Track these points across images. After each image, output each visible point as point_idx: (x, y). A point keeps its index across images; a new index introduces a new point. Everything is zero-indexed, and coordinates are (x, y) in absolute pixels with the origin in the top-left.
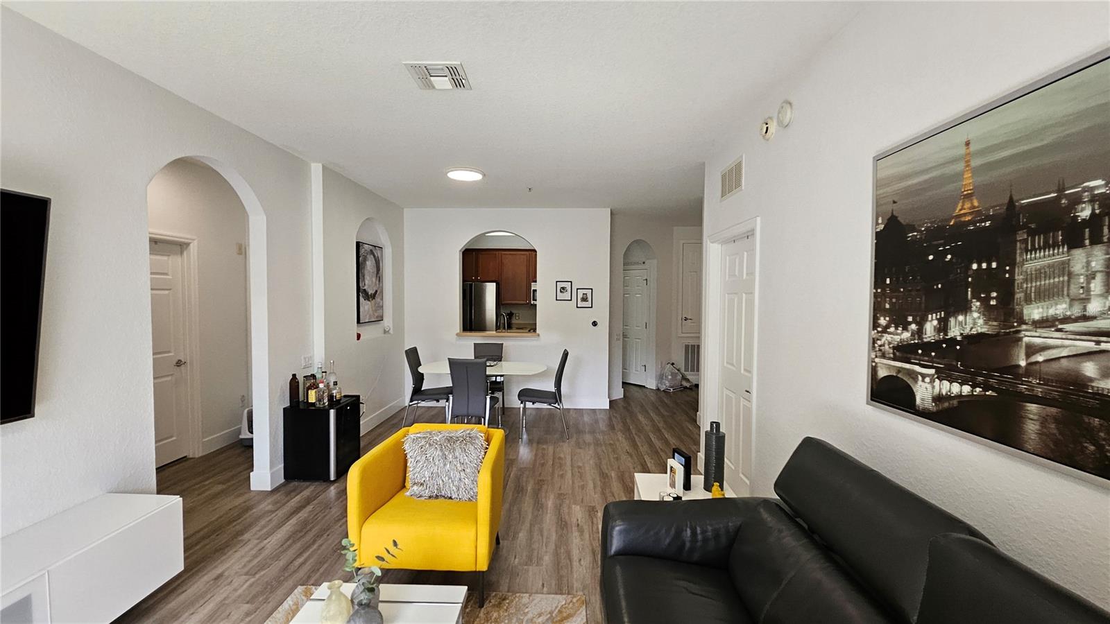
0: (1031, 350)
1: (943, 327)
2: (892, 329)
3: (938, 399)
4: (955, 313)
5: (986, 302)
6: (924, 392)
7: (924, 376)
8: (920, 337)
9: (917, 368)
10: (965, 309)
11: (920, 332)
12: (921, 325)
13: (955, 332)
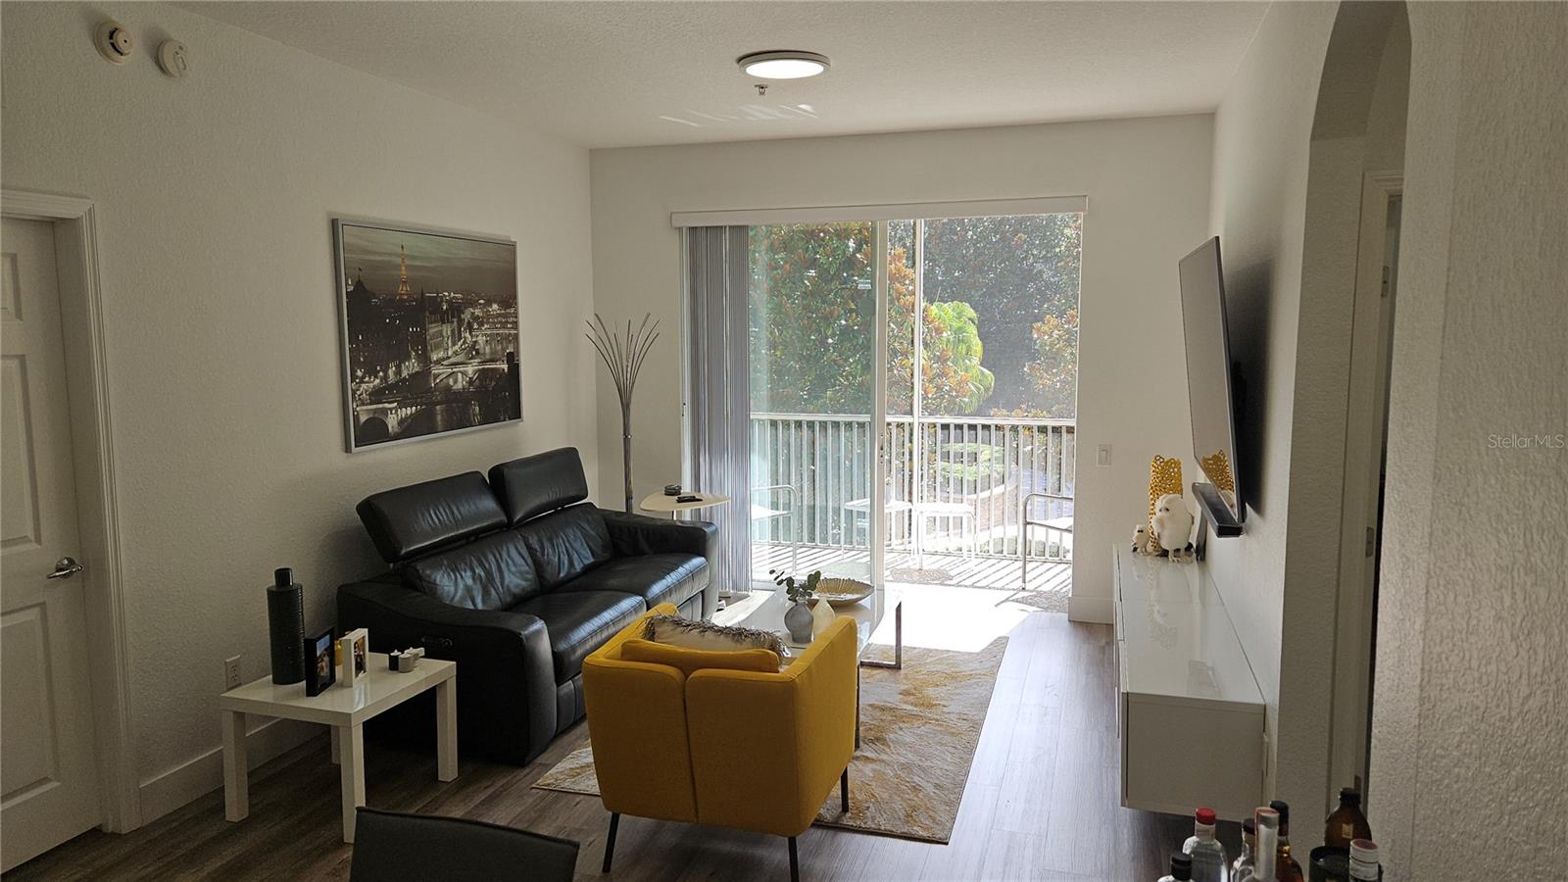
0: (436, 376)
1: (398, 372)
2: (367, 379)
3: (401, 422)
4: (402, 361)
5: (416, 351)
6: (392, 422)
7: (391, 409)
8: (386, 382)
9: (387, 405)
10: (408, 358)
11: (386, 377)
12: (386, 372)
13: (405, 374)
